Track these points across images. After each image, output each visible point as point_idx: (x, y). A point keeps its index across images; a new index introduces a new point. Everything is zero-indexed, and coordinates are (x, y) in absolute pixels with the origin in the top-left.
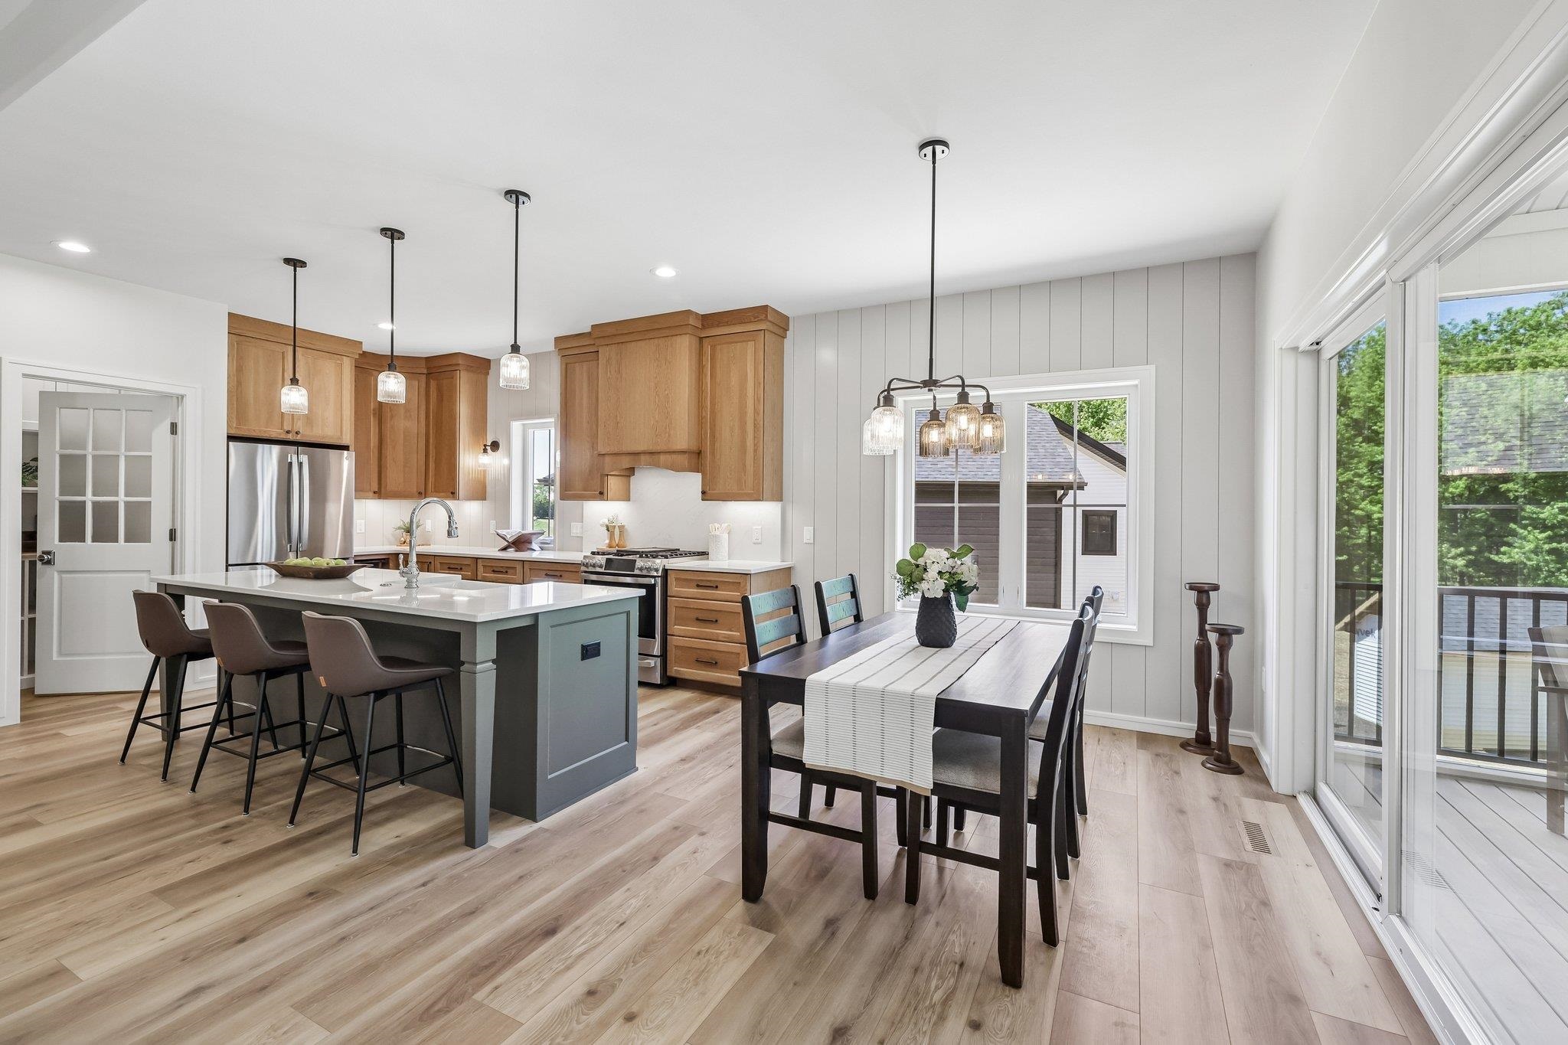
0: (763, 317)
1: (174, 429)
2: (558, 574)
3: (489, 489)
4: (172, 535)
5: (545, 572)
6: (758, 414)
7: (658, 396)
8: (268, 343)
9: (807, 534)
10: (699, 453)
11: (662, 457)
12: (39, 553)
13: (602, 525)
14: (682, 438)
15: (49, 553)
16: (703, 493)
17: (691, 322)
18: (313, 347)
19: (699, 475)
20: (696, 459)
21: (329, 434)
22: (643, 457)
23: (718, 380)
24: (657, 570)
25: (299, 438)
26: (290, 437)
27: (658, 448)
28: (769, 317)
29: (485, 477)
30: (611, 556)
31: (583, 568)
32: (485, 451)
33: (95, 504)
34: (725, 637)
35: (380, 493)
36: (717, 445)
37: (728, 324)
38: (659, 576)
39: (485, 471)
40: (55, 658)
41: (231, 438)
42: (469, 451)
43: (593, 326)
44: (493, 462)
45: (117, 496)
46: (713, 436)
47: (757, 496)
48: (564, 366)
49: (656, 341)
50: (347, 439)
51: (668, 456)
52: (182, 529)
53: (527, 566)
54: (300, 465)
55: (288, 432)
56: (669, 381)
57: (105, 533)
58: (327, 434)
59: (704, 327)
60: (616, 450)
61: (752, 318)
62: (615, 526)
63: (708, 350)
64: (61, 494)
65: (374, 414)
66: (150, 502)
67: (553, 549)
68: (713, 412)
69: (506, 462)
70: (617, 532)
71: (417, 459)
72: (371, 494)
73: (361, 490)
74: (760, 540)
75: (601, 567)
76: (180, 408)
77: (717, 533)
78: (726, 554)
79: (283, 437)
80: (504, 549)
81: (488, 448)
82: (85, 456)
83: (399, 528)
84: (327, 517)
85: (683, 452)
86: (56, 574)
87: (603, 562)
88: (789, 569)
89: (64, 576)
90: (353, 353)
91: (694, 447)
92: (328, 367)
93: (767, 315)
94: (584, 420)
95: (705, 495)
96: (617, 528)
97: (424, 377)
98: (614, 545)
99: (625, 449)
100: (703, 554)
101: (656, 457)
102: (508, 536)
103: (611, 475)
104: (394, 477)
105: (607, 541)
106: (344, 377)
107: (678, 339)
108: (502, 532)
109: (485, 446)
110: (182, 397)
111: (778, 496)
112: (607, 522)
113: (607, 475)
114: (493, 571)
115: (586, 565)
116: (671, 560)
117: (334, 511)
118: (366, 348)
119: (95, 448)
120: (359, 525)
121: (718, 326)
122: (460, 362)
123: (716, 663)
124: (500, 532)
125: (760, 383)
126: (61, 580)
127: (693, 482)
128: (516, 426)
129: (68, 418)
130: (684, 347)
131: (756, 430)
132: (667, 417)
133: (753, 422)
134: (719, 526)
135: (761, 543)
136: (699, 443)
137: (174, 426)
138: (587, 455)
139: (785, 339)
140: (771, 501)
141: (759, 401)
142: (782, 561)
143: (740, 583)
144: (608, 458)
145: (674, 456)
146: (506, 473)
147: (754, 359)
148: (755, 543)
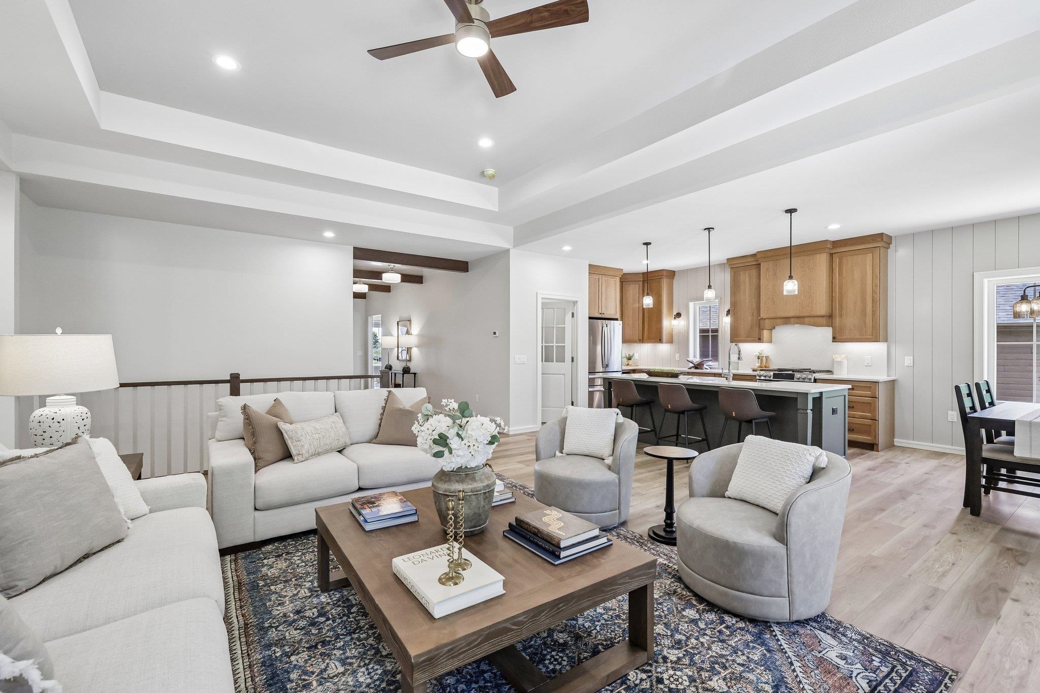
0: (880, 239)
3: (675, 338)
4: (573, 360)
6: (876, 294)
7: (804, 287)
9: (908, 361)
10: (830, 317)
11: (806, 320)
13: (755, 356)
14: (822, 308)
17: (828, 246)
18: (608, 274)
19: (830, 330)
20: (829, 319)
21: (612, 313)
22: (792, 319)
24: (810, 379)
25: (603, 316)
26: (601, 316)
27: (804, 315)
28: (884, 240)
29: (675, 332)
30: (776, 372)
31: (758, 378)
32: (675, 318)
34: (861, 416)
36: (844, 311)
37: (855, 244)
39: (675, 328)
41: (590, 318)
42: (667, 318)
43: (757, 252)
44: (677, 324)
45: (553, 343)
46: (841, 306)
47: (876, 339)
48: (733, 273)
49: (802, 257)
50: (617, 315)
51: (811, 319)
55: (600, 314)
59: (834, 247)
60: (773, 316)
62: (763, 356)
63: (836, 260)
64: (545, 343)
66: (564, 346)
68: (841, 293)
69: (685, 323)
70: (764, 359)
74: (870, 365)
75: (770, 377)
76: (575, 306)
77: (839, 360)
78: (846, 372)
80: (690, 368)
81: (676, 316)
83: (626, 357)
84: (613, 352)
85: (822, 316)
87: (772, 375)
88: (893, 381)
90: (620, 275)
91: (828, 314)
92: (612, 282)
95: (834, 339)
97: (641, 283)
98: (767, 365)
99: (779, 316)
100: (829, 372)
101: (802, 319)
102: (694, 361)
103: (766, 329)
105: (760, 364)
106: (616, 287)
107: (817, 256)
108: (689, 359)
109: (674, 315)
110: (577, 302)
111: (886, 340)
112: (758, 354)
113: (763, 330)
115: (761, 376)
118: (625, 271)
121: (844, 247)
122: (664, 274)
125: (877, 277)
127: (828, 332)
128: (690, 305)
130: (822, 259)
132: (810, 298)
133: (871, 298)
134: (841, 356)
135: (871, 366)
136: (831, 311)
137: (573, 314)
138: (750, 318)
139: (889, 250)
140: (881, 342)
141: (876, 286)
142: (888, 376)
143: (871, 387)
144: (767, 321)
145: (816, 319)
146: (686, 329)
147: (872, 262)
148: (866, 366)
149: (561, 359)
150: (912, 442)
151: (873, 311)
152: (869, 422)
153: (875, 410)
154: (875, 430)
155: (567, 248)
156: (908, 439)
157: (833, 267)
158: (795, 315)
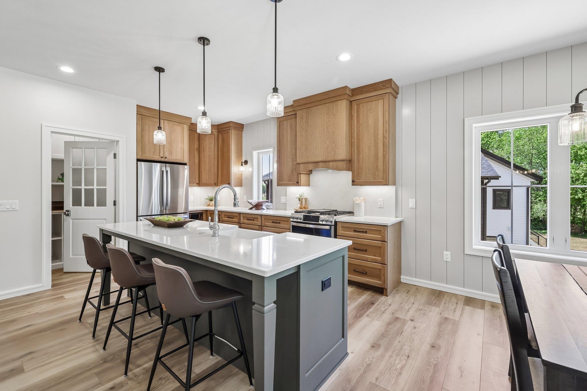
0: (389, 85)
1: (115, 156)
2: (278, 222)
3: (244, 182)
4: (115, 204)
5: (272, 221)
6: (386, 139)
7: (329, 132)
8: (153, 118)
9: (412, 203)
10: (350, 161)
11: (331, 164)
12: (64, 211)
13: (297, 198)
14: (342, 153)
15: (68, 211)
16: (353, 181)
17: (348, 92)
18: (172, 120)
19: (350, 173)
20: (349, 164)
21: (179, 158)
22: (320, 164)
23: (361, 122)
24: (331, 222)
25: (166, 160)
26: (163, 160)
27: (329, 159)
28: (392, 86)
29: (242, 177)
30: (305, 214)
31: (291, 220)
32: (242, 165)
33: (85, 190)
34: (372, 260)
35: (200, 184)
36: (361, 156)
37: (367, 92)
38: (333, 225)
39: (242, 174)
40: (71, 256)
41: (138, 160)
42: (235, 164)
43: (294, 101)
44: (244, 170)
45: (94, 186)
46: (358, 152)
47: (386, 183)
48: (279, 123)
49: (327, 105)
50: (186, 161)
51: (334, 163)
52: (118, 200)
53: (263, 217)
54: (167, 172)
55: (162, 157)
56: (334, 125)
57: (89, 203)
58: (178, 159)
59: (353, 95)
60: (306, 161)
61: (382, 87)
62: (303, 198)
63: (355, 107)
64: (73, 185)
65: (197, 150)
66: (106, 189)
67: (273, 209)
68: (358, 139)
69: (250, 169)
70: (304, 201)
71: (214, 170)
72: (196, 184)
73: (191, 183)
74: (382, 206)
75: (301, 219)
76: (117, 147)
77: (358, 202)
78: (364, 213)
79: (160, 159)
80: (251, 209)
81: (243, 163)
82: (81, 169)
83: (207, 199)
84: (179, 194)
85: (343, 160)
86: (71, 221)
87: (302, 217)
88: (400, 223)
89: (74, 221)
90: (188, 123)
91: (348, 159)
92: (178, 128)
93: (391, 84)
94: (289, 148)
95: (354, 183)
96: (304, 199)
98: (303, 207)
100: (351, 213)
101: (327, 164)
102: (253, 203)
103: (302, 174)
104: (205, 177)
105: (299, 206)
106: (184, 133)
107: (340, 102)
108: (250, 201)
109: (242, 162)
110: (118, 141)
111: (394, 184)
112: (299, 197)
113: (300, 174)
114: (248, 219)
115: (293, 218)
116: (338, 217)
117: (181, 192)
119: (85, 166)
120: (191, 198)
121: (361, 94)
122: (231, 125)
123: (366, 273)
124: (249, 201)
126: (73, 222)
127: (347, 176)
128: (255, 153)
129: (76, 153)
130: (343, 106)
131: (384, 147)
132: (333, 143)
133: (382, 143)
134: (361, 198)
135: (383, 208)
136: (351, 156)
137: (115, 155)
138: (291, 164)
139: (396, 99)
140: (390, 185)
141: (386, 131)
142: (396, 217)
143: (381, 230)
144: (301, 165)
145: (338, 163)
146: (251, 174)
147: (382, 109)
148: (379, 208)
149: (102, 203)
150: (414, 279)
151: (383, 155)
152: (379, 266)
153: (384, 253)
154: (384, 275)
155: (67, 69)
156: (412, 277)
157: (353, 115)
158: (322, 160)
